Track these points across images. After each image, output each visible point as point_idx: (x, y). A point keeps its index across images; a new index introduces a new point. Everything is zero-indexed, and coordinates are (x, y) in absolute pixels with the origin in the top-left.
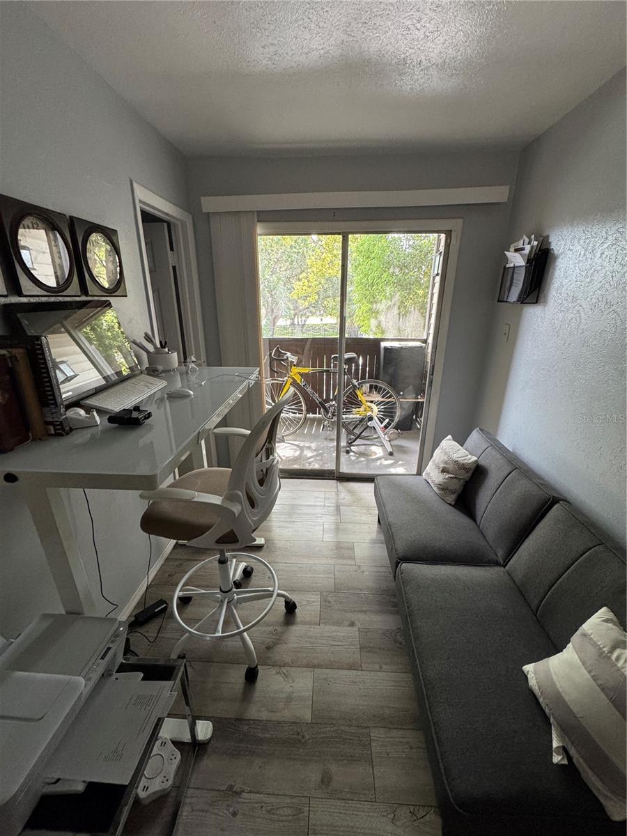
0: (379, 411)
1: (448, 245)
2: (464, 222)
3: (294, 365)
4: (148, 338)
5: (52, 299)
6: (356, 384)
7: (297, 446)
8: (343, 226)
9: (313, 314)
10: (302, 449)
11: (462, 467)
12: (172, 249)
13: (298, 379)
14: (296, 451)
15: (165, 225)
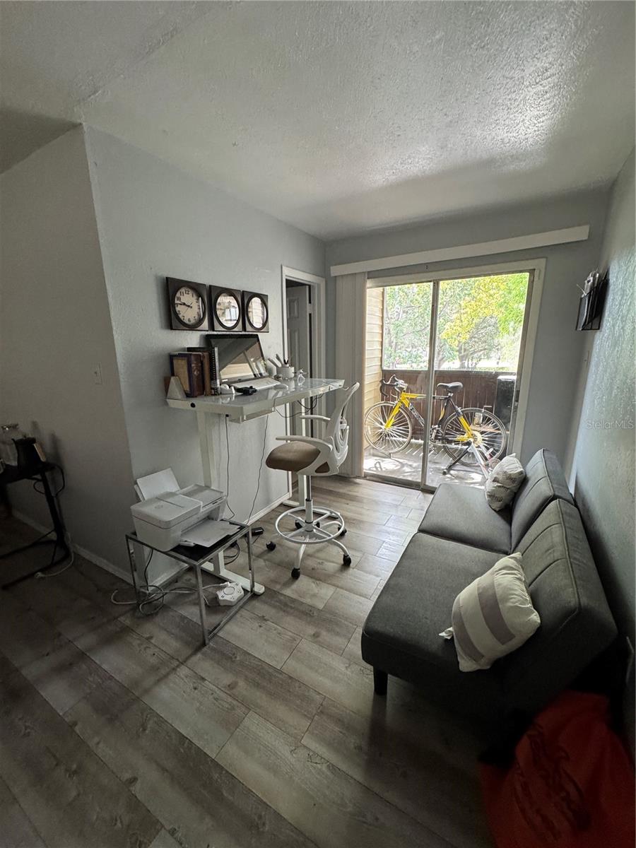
0: (483, 440)
1: (531, 283)
2: (547, 261)
3: (404, 391)
4: (278, 358)
5: (228, 333)
6: (460, 411)
7: (400, 462)
8: (434, 275)
10: (403, 465)
11: (510, 478)
12: (310, 302)
13: (406, 402)
14: (397, 466)
15: (307, 287)
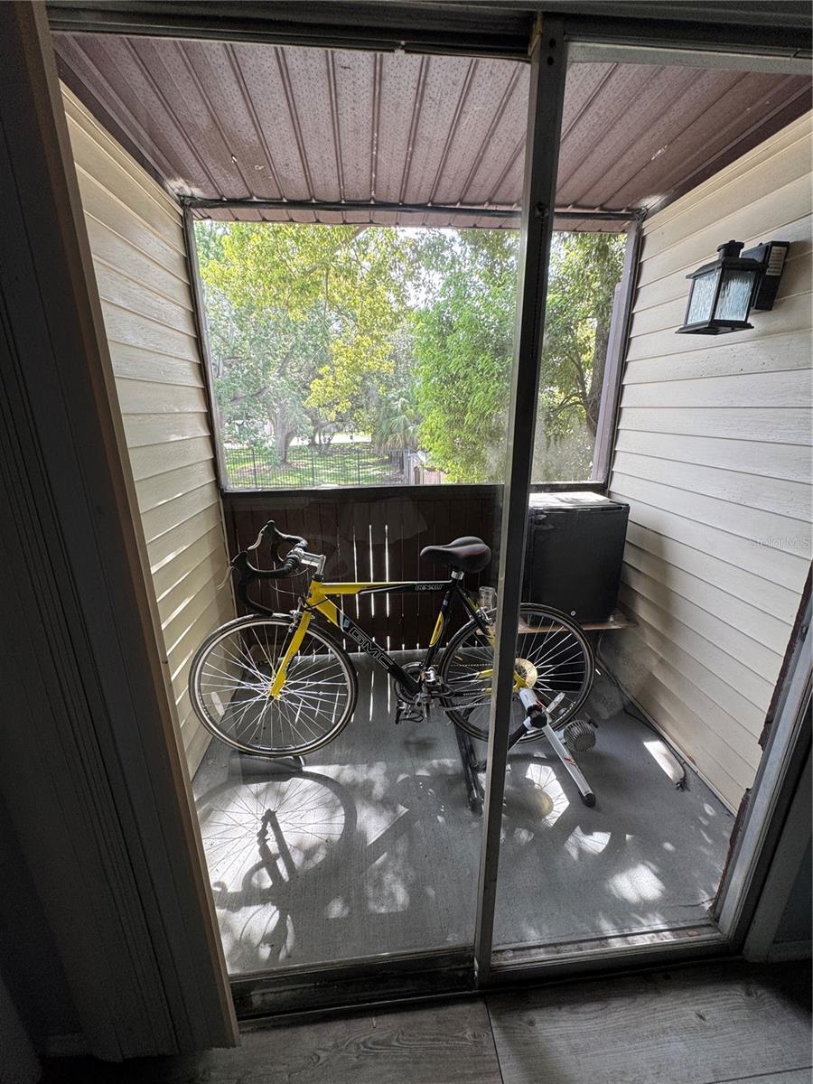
3: (318, 579)
9: (340, 430)
13: (330, 613)
